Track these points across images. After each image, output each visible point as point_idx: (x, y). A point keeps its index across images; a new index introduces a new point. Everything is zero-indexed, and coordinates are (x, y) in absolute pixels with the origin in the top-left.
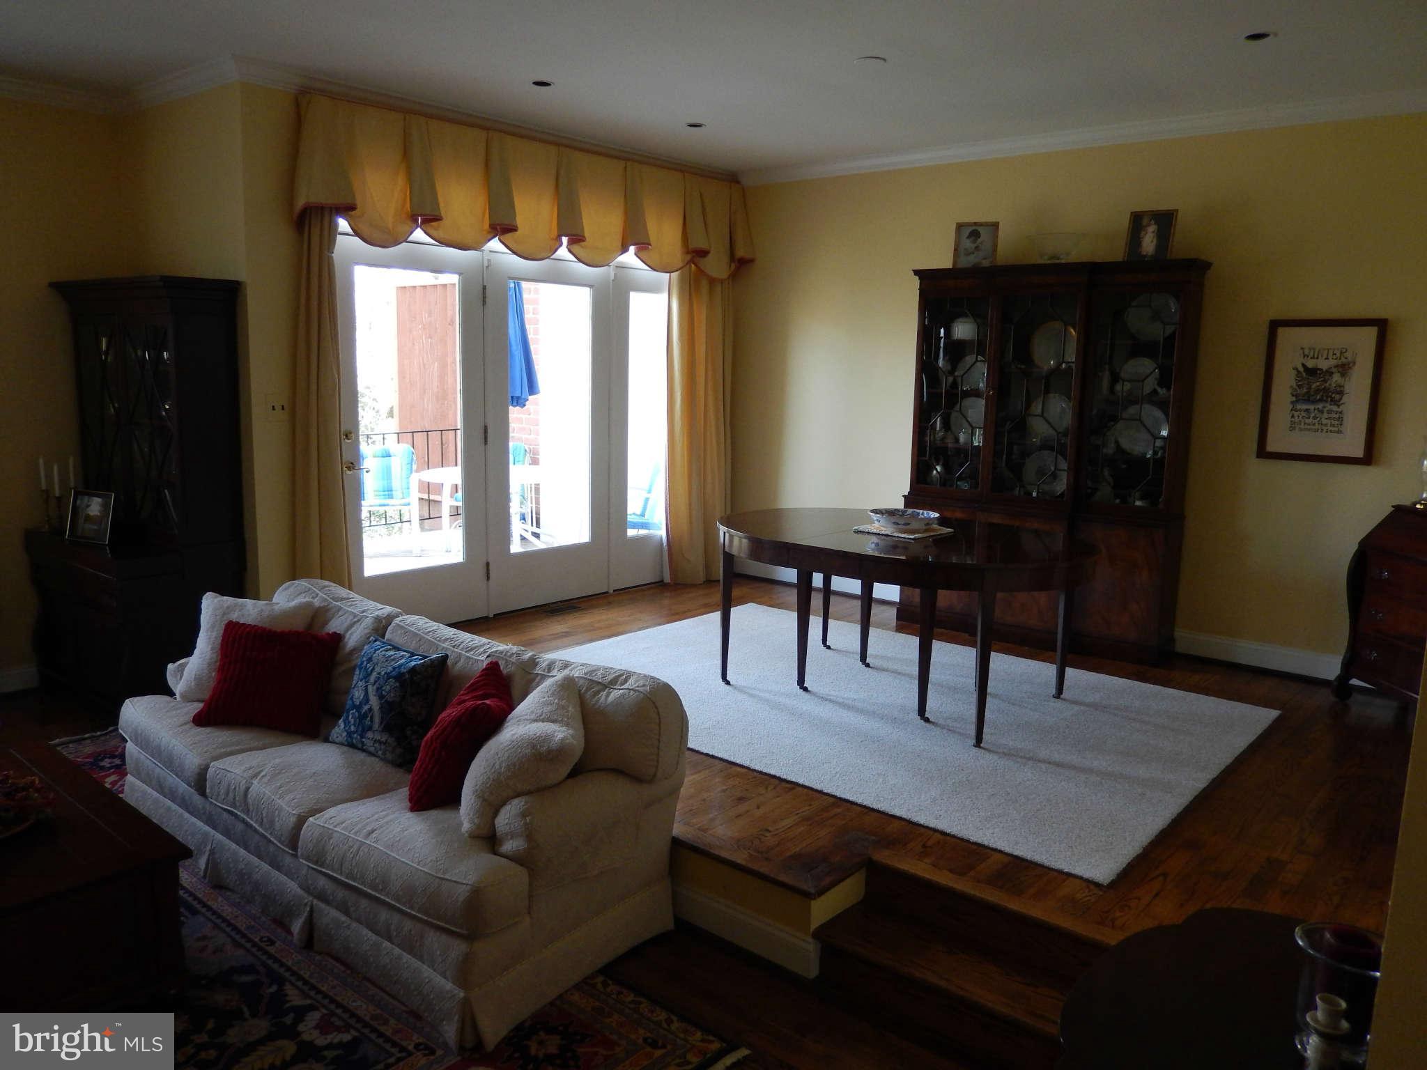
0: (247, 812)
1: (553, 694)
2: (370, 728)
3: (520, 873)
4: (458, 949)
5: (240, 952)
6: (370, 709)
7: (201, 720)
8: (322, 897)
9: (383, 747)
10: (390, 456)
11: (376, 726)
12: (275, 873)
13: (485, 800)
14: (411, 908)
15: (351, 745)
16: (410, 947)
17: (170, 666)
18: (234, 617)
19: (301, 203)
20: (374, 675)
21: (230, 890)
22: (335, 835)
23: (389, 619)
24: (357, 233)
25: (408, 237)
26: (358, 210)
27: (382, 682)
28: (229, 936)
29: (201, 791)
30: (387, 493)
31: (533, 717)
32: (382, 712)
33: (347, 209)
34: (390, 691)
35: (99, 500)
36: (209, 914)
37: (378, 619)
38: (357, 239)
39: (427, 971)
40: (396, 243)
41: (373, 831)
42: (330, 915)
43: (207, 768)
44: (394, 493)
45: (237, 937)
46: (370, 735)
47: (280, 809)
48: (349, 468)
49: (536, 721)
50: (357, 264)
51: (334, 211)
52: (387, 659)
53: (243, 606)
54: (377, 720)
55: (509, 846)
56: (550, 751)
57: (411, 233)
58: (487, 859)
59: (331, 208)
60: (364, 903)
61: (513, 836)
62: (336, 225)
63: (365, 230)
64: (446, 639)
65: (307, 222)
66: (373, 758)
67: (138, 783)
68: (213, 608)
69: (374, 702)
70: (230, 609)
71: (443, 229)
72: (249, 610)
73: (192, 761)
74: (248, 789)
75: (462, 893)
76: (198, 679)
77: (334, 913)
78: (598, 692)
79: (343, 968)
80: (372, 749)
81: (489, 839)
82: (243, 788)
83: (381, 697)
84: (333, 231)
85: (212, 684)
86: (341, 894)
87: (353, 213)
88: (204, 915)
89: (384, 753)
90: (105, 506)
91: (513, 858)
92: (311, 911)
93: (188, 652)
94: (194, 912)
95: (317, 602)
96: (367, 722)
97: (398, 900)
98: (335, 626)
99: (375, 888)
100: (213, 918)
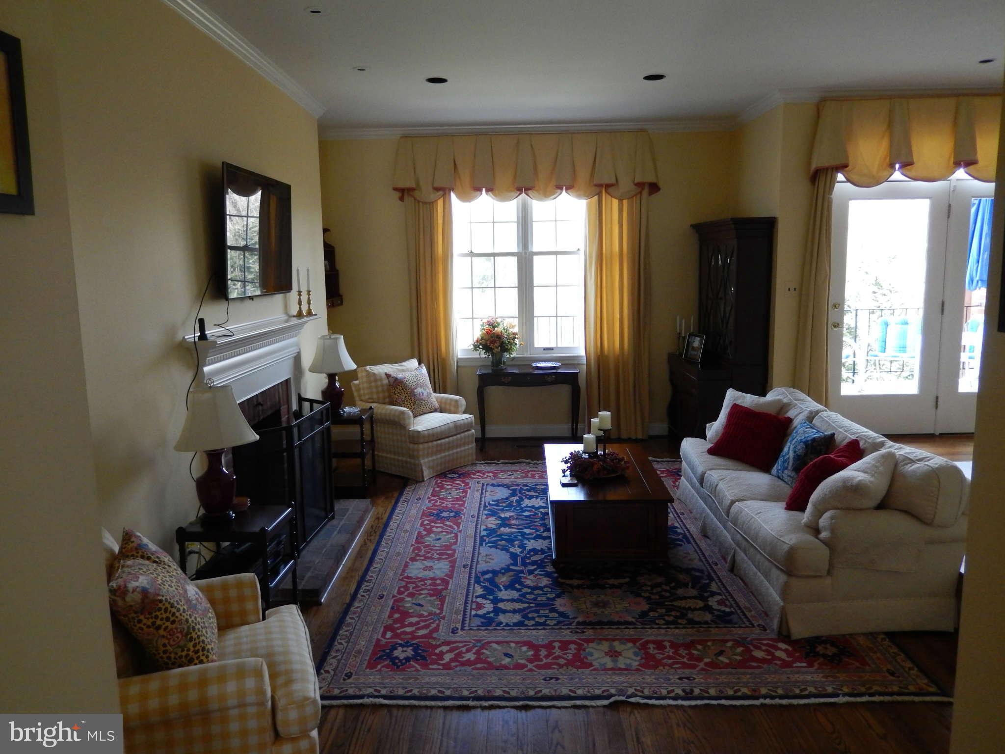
0: (715, 497)
1: (873, 460)
2: (787, 468)
3: (825, 551)
4: (783, 578)
5: (701, 564)
6: (789, 458)
7: (711, 452)
8: (738, 545)
9: (791, 479)
10: (907, 324)
11: (790, 467)
12: (725, 532)
13: (816, 508)
14: (765, 552)
15: (778, 477)
16: (767, 576)
17: (708, 425)
18: (739, 402)
19: (814, 166)
20: (795, 440)
21: (709, 538)
22: (743, 512)
23: (817, 412)
24: (848, 181)
25: (889, 178)
26: (850, 167)
27: (797, 443)
28: (699, 556)
29: (701, 483)
30: (902, 349)
31: (855, 468)
32: (794, 461)
33: (842, 167)
34: (799, 450)
35: (699, 339)
36: (695, 545)
37: (811, 412)
38: (849, 184)
39: (772, 590)
40: (878, 183)
41: (760, 513)
42: (741, 555)
43: (705, 473)
44: (907, 349)
45: (702, 558)
46: (786, 472)
47: (726, 496)
48: (835, 327)
49: (856, 470)
50: (851, 199)
51: (834, 170)
52: (805, 432)
53: (745, 397)
54: (791, 464)
55: (824, 535)
56: (852, 486)
57: (891, 175)
58: (810, 538)
59: (833, 168)
60: (752, 550)
61: (825, 530)
62: (836, 178)
63: (855, 178)
64: (843, 427)
65: (818, 177)
66: (786, 485)
67: (685, 480)
68: (732, 396)
69: (791, 454)
70: (738, 398)
71: (914, 171)
72: (748, 400)
73: (700, 469)
74: (717, 485)
75: (786, 547)
76: (717, 432)
77: (743, 554)
78: (907, 464)
79: (743, 584)
80: (786, 480)
81: (815, 530)
82: (716, 484)
83: (795, 452)
84: (833, 181)
85: (720, 434)
86: (744, 543)
87: (847, 168)
88: (692, 545)
89: (791, 483)
90: (701, 342)
91: (825, 542)
92: (735, 552)
93: (715, 420)
94: (689, 542)
95: (785, 401)
96: (786, 465)
97: (760, 547)
98: (791, 414)
99: (752, 539)
100: (696, 547)
